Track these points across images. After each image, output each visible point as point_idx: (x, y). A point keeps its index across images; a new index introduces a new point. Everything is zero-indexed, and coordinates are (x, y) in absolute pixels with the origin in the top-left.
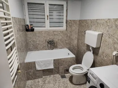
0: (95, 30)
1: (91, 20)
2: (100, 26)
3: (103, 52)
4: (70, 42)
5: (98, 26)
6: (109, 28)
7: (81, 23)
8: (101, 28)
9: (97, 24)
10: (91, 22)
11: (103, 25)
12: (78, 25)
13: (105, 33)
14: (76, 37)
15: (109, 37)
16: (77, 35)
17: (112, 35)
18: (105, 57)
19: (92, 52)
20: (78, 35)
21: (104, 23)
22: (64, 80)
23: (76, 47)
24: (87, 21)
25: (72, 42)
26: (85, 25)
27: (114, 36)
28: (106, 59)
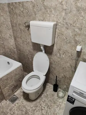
0: (42, 19)
1: (31, 1)
2: (51, 11)
3: (59, 49)
4: (3, 44)
5: (47, 11)
6: (66, 13)
7: (12, 9)
8: (53, 16)
9: (45, 9)
10: (34, 6)
11: (55, 9)
12: (8, 13)
13: (60, 23)
14: (10, 35)
15: (66, 28)
16: (11, 31)
17: (71, 25)
18: (62, 55)
19: (44, 52)
20: (13, 30)
21: (56, 5)
22: (17, 103)
23: (15, 50)
24: (25, 4)
25: (5, 43)
26: (22, 12)
27: (74, 25)
28: (64, 56)
